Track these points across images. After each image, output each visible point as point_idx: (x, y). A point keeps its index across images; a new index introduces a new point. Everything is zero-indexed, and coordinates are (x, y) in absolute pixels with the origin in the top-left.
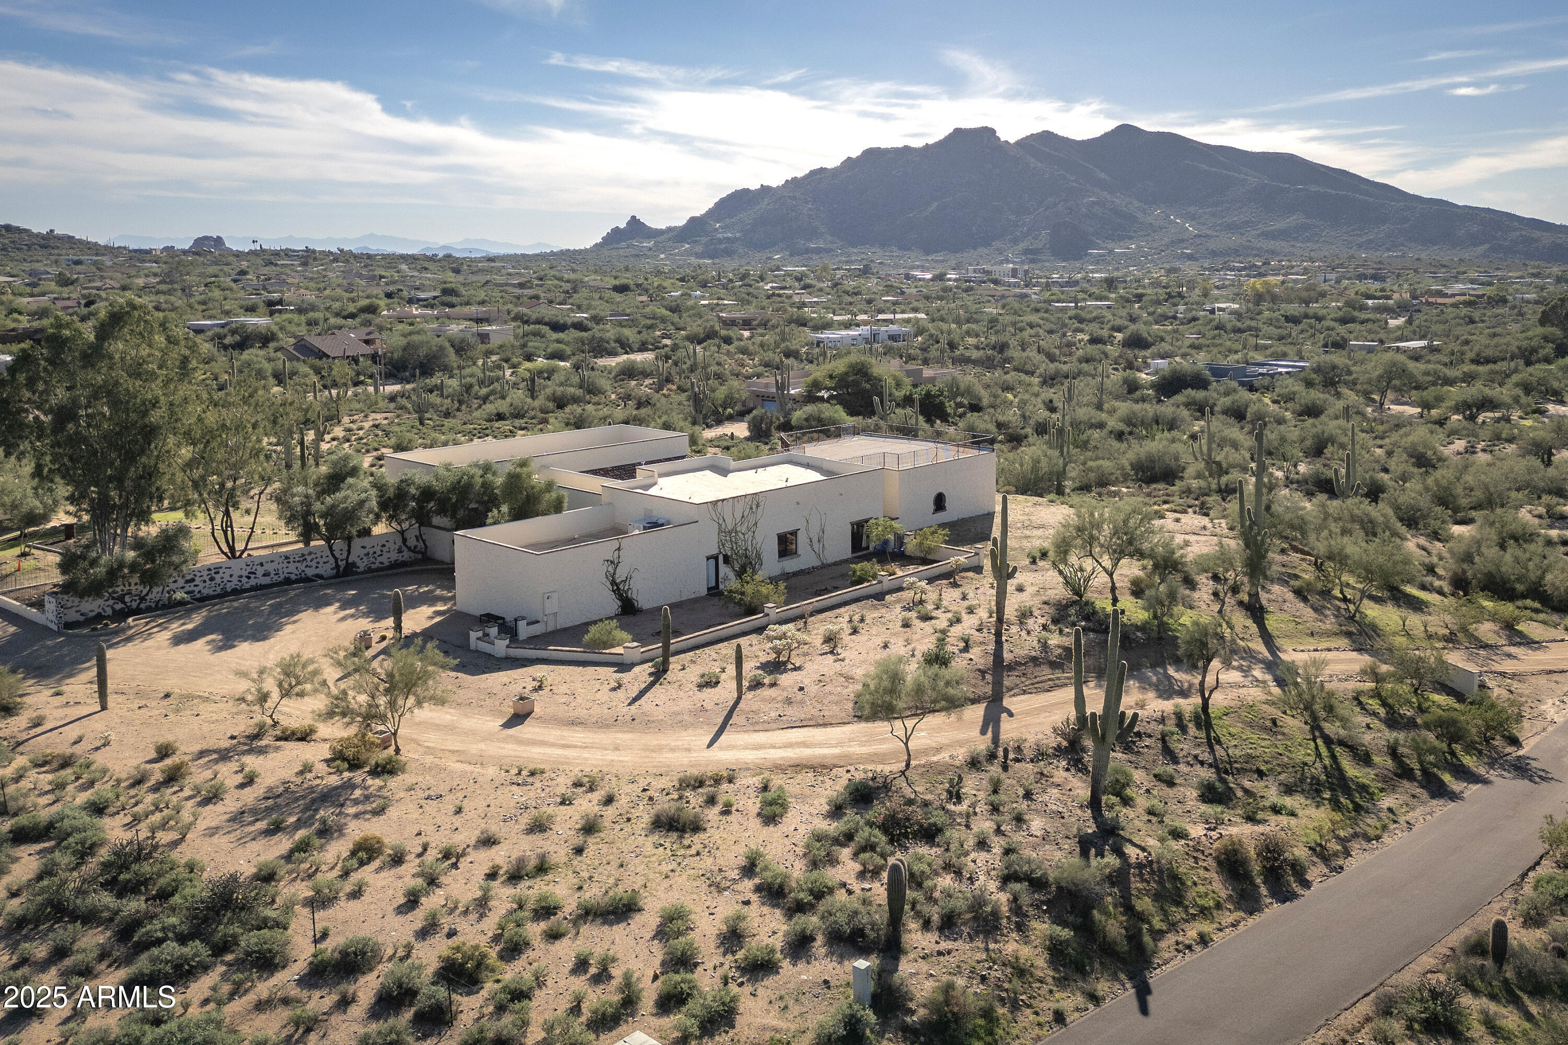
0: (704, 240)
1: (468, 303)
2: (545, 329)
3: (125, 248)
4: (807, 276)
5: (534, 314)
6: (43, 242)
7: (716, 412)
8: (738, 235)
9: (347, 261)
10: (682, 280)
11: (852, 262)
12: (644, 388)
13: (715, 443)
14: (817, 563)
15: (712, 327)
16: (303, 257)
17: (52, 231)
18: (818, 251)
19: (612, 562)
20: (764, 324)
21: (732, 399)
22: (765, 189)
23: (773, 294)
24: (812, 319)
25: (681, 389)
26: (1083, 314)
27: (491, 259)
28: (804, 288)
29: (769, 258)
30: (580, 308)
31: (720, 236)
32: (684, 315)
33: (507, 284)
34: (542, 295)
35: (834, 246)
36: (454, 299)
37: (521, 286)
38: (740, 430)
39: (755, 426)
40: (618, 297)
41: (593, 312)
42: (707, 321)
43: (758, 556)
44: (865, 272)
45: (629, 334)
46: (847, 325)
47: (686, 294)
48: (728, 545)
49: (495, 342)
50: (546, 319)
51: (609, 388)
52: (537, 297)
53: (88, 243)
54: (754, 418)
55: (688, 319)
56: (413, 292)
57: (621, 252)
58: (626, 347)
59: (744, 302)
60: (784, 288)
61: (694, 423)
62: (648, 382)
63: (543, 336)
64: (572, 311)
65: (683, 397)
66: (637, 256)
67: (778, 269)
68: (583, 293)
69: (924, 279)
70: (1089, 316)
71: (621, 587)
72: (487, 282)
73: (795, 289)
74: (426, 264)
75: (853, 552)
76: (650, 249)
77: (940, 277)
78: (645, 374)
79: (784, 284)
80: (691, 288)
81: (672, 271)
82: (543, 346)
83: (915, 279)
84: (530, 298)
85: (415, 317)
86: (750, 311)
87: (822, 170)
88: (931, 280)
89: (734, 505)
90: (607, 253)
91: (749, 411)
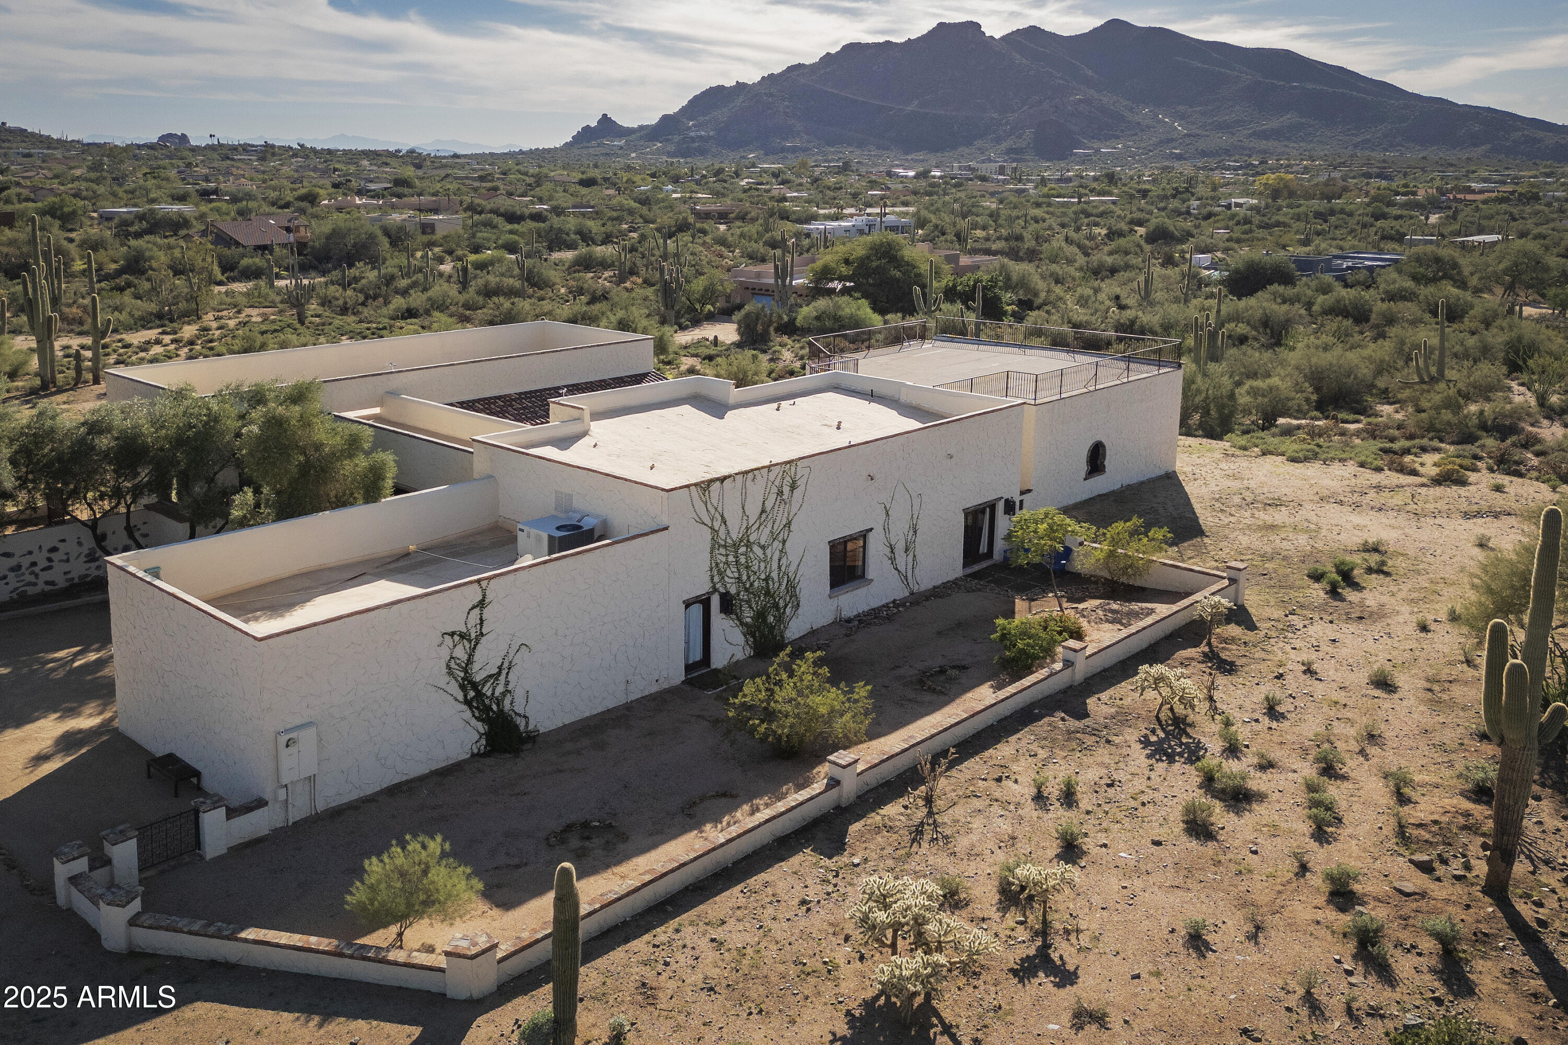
0: (677, 138)
1: (420, 195)
2: (499, 221)
3: (78, 142)
4: (784, 173)
5: (488, 205)
7: (692, 310)
8: (711, 133)
9: (306, 157)
10: (653, 175)
11: (829, 161)
12: (604, 281)
13: (692, 351)
14: (901, 593)
15: (685, 219)
16: (261, 151)
18: (794, 150)
19: (462, 636)
20: (742, 217)
21: (713, 292)
22: (740, 86)
23: (750, 188)
24: (794, 212)
25: (647, 283)
26: (1090, 209)
27: (456, 156)
28: (782, 183)
29: (743, 157)
30: (541, 201)
31: (692, 134)
32: (655, 208)
33: (467, 178)
34: (502, 187)
35: (810, 145)
36: (406, 190)
37: (482, 179)
38: (727, 333)
39: (748, 326)
40: (584, 191)
41: (554, 203)
42: (680, 213)
43: (792, 588)
44: (845, 168)
45: (593, 226)
46: (836, 218)
47: (657, 187)
48: (731, 573)
49: (440, 233)
50: (502, 210)
51: (558, 280)
52: (496, 189)
54: (747, 315)
55: (658, 211)
56: (362, 183)
57: (591, 151)
58: (586, 237)
59: (717, 194)
60: (762, 184)
61: (663, 322)
62: (607, 274)
63: (495, 227)
64: (533, 203)
65: (649, 292)
66: (607, 154)
67: (754, 166)
68: (548, 186)
69: (906, 177)
70: (1094, 211)
71: (487, 690)
72: (447, 176)
73: (772, 184)
74: (388, 160)
75: (965, 565)
76: (621, 148)
77: (924, 175)
78: (604, 265)
79: (760, 179)
80: (663, 184)
81: (643, 167)
82: (494, 237)
83: (897, 175)
84: (489, 190)
85: (358, 207)
86: (727, 203)
87: (800, 66)
88: (915, 177)
89: (744, 486)
90: (577, 152)
91: (739, 307)
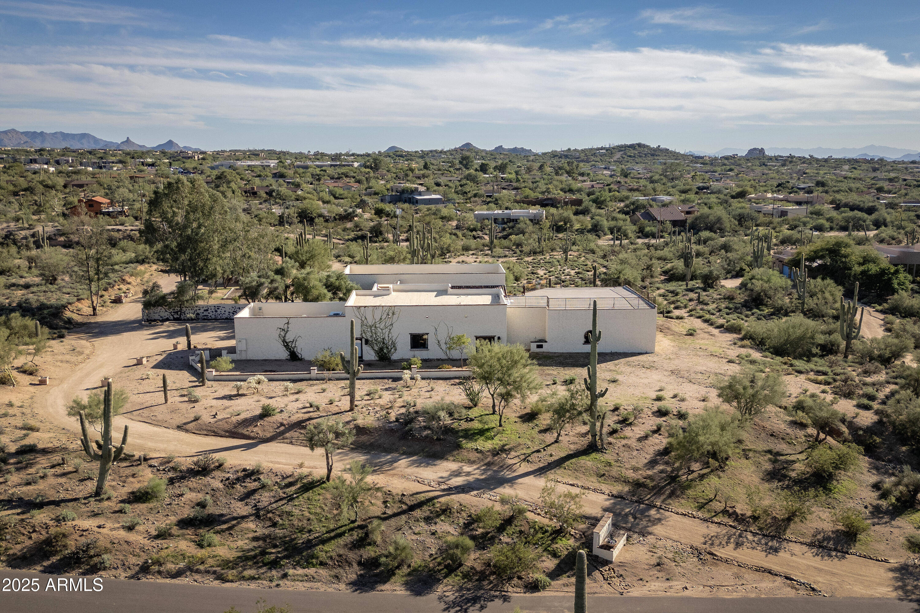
6: (653, 152)
14: (444, 357)
16: (784, 160)
17: (659, 146)
19: (283, 330)
43: (393, 344)
48: (369, 334)
53: (675, 152)
56: (798, 184)
71: (290, 344)
89: (374, 310)
